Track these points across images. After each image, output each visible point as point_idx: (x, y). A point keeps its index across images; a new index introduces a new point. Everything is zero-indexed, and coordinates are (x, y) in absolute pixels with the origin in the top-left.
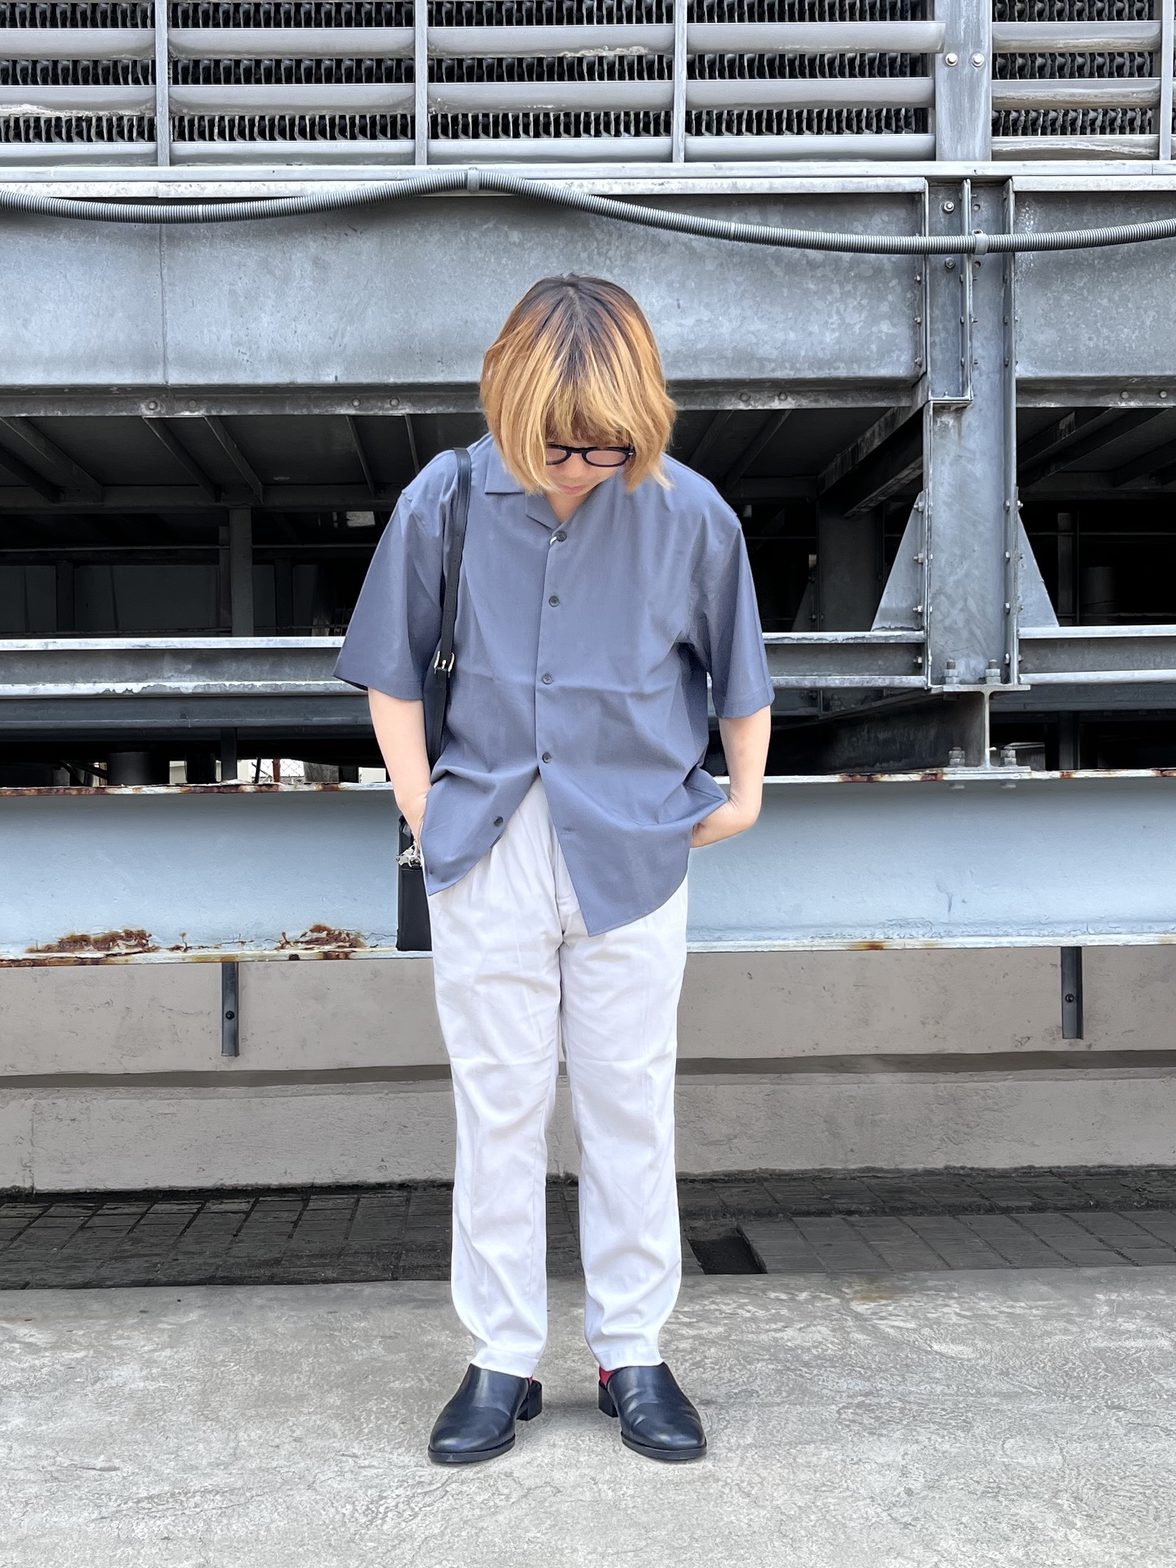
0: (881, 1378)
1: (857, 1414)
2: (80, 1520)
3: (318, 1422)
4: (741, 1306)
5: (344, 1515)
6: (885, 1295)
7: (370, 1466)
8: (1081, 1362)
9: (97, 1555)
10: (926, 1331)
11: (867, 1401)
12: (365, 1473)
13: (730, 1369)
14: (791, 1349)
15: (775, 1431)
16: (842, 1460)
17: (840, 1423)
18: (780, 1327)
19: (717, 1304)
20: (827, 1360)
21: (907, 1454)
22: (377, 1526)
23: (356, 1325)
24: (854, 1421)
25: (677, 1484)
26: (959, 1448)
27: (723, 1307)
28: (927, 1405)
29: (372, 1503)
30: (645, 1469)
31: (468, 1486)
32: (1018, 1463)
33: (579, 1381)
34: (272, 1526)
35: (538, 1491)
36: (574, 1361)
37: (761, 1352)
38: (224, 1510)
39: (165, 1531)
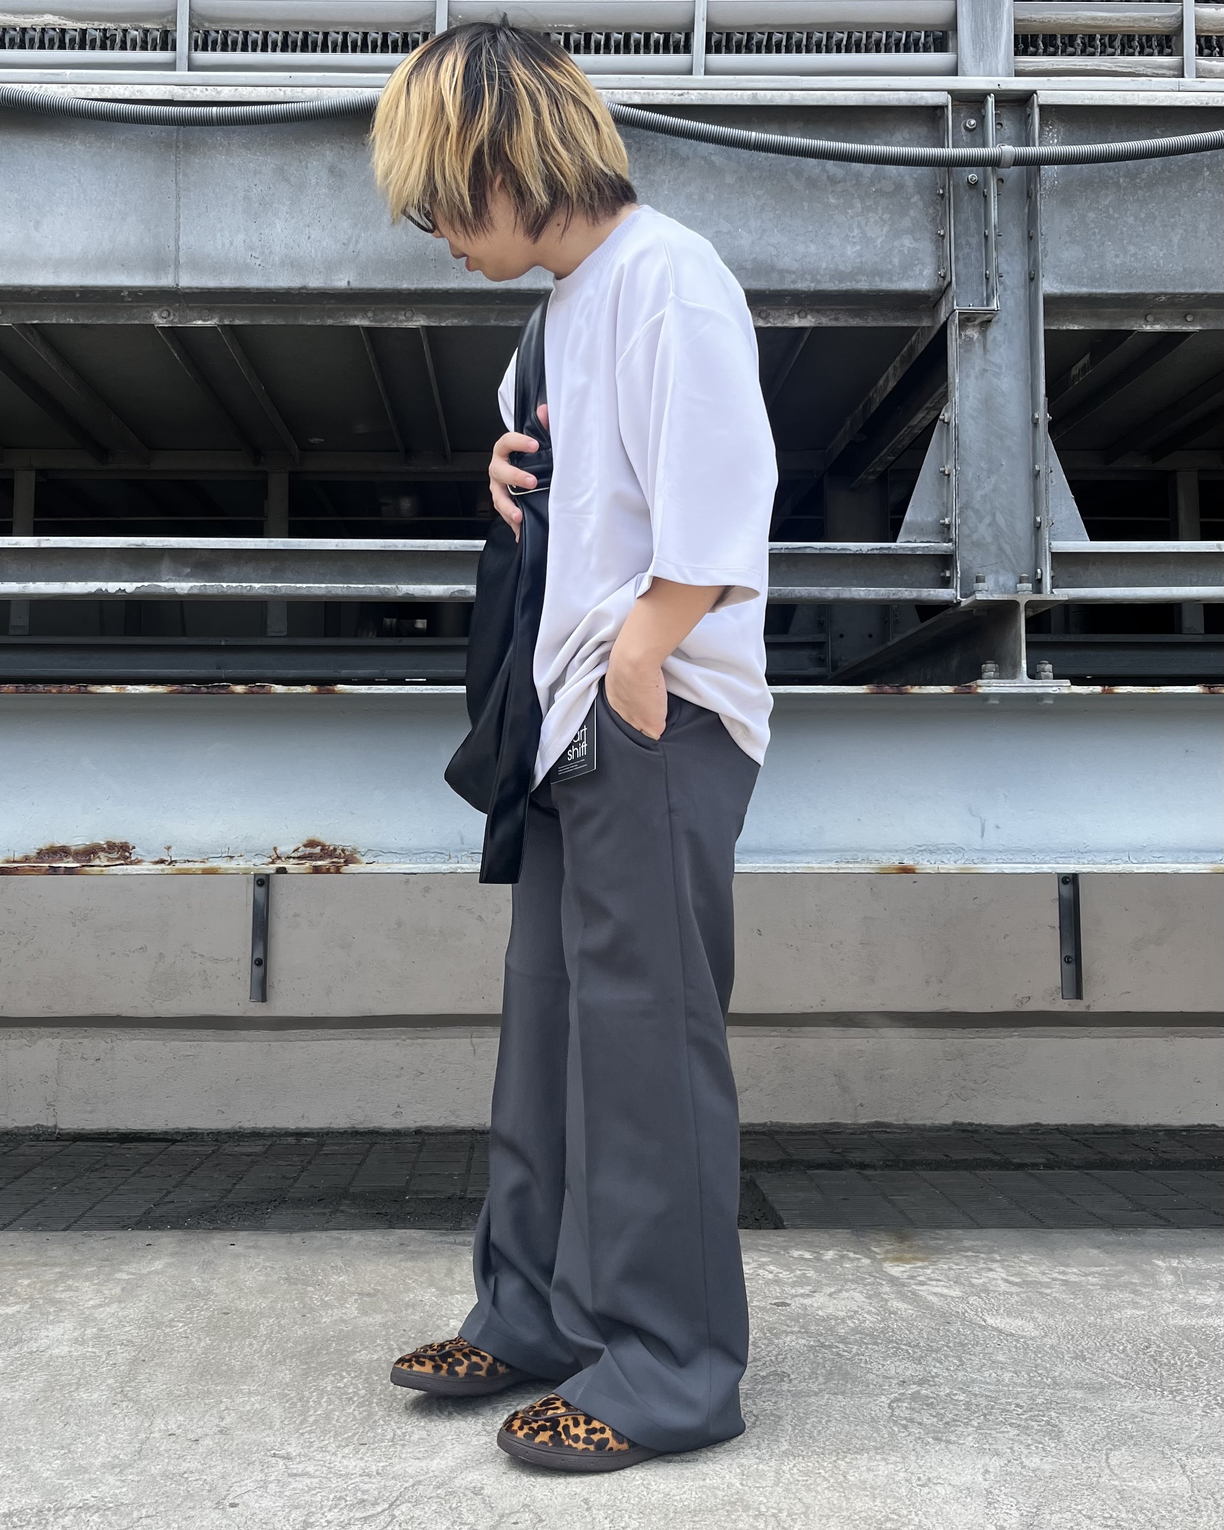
0: (934, 1359)
1: (913, 1409)
4: (762, 1266)
6: (920, 1256)
7: (305, 1474)
8: (1166, 1344)
10: (971, 1300)
11: (923, 1392)
15: (815, 1434)
16: (907, 1481)
17: (895, 1422)
18: (807, 1292)
20: (867, 1335)
21: (987, 1471)
24: (912, 1421)
25: (695, 1513)
26: (1053, 1463)
28: (997, 1398)
32: (1135, 1489)
37: (788, 1322)
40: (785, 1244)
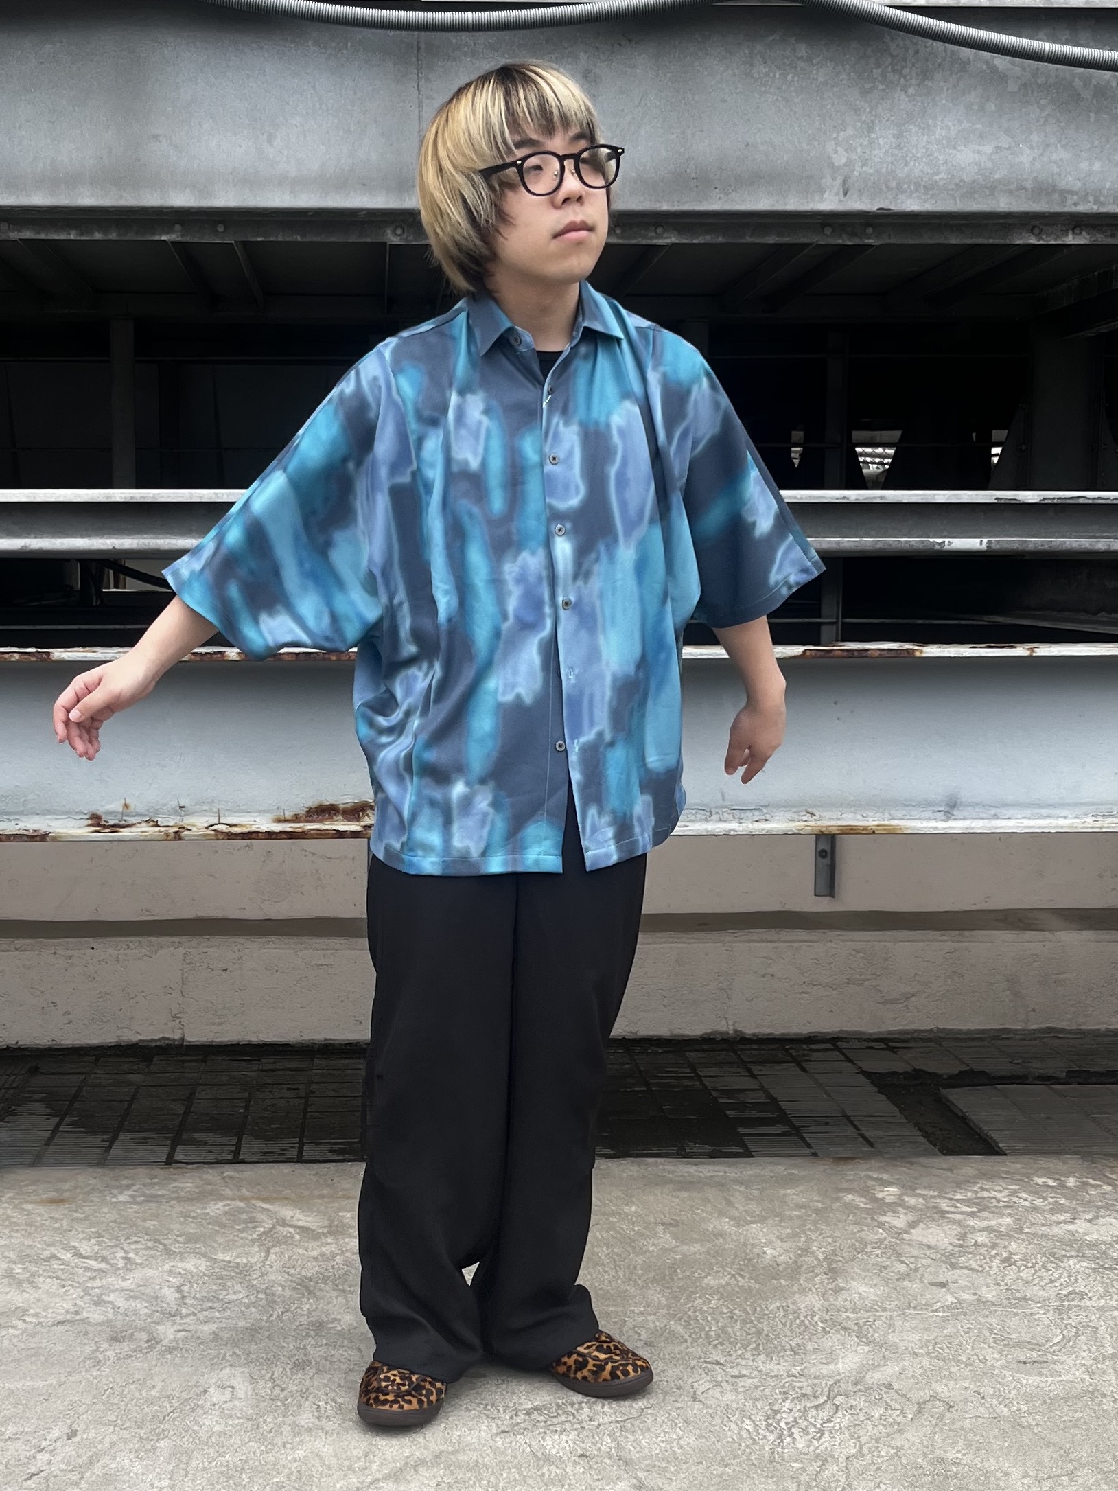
2: (483, 1434)
3: (658, 1324)
4: (1014, 1193)
5: (748, 1430)
9: (525, 1474)
12: (742, 1384)
13: (1044, 1267)
14: (1094, 1245)
18: (1068, 1219)
19: (988, 1190)
22: (789, 1444)
23: (626, 1209)
25: (1066, 1400)
27: (996, 1193)
29: (769, 1418)
30: (1025, 1382)
31: (855, 1400)
33: (898, 1280)
34: (682, 1442)
35: (929, 1406)
36: (877, 1256)
37: (1064, 1247)
38: (621, 1424)
39: (576, 1447)
40: (1024, 1171)
